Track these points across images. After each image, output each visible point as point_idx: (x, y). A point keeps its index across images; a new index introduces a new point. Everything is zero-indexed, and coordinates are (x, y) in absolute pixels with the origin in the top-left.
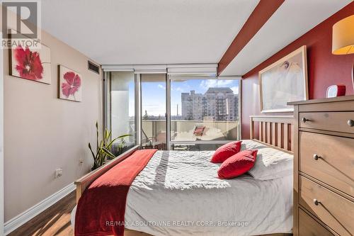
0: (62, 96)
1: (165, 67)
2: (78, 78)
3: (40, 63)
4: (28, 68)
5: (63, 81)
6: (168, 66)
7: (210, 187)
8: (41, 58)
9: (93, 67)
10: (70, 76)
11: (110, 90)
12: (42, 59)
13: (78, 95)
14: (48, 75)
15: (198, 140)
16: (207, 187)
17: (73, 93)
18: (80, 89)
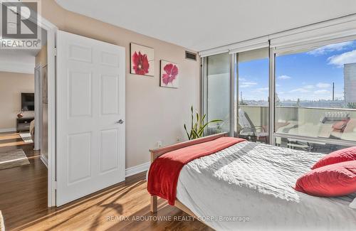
0: (163, 84)
1: (266, 39)
2: (175, 68)
3: (147, 62)
4: (140, 67)
5: (164, 72)
6: (270, 37)
7: (265, 192)
8: (148, 57)
9: (191, 56)
10: (169, 67)
11: (207, 75)
12: (149, 59)
13: (175, 83)
14: (153, 69)
15: (332, 137)
16: (260, 190)
17: (172, 81)
18: (177, 77)
